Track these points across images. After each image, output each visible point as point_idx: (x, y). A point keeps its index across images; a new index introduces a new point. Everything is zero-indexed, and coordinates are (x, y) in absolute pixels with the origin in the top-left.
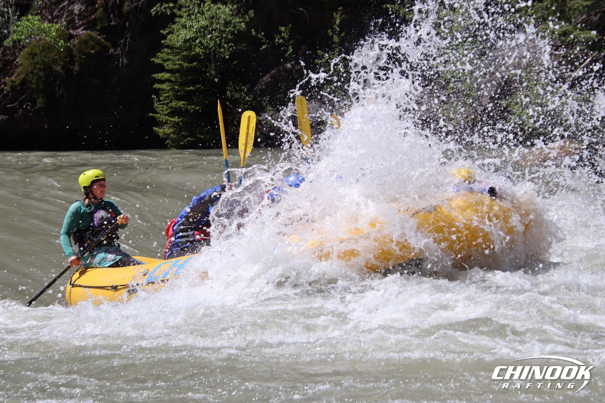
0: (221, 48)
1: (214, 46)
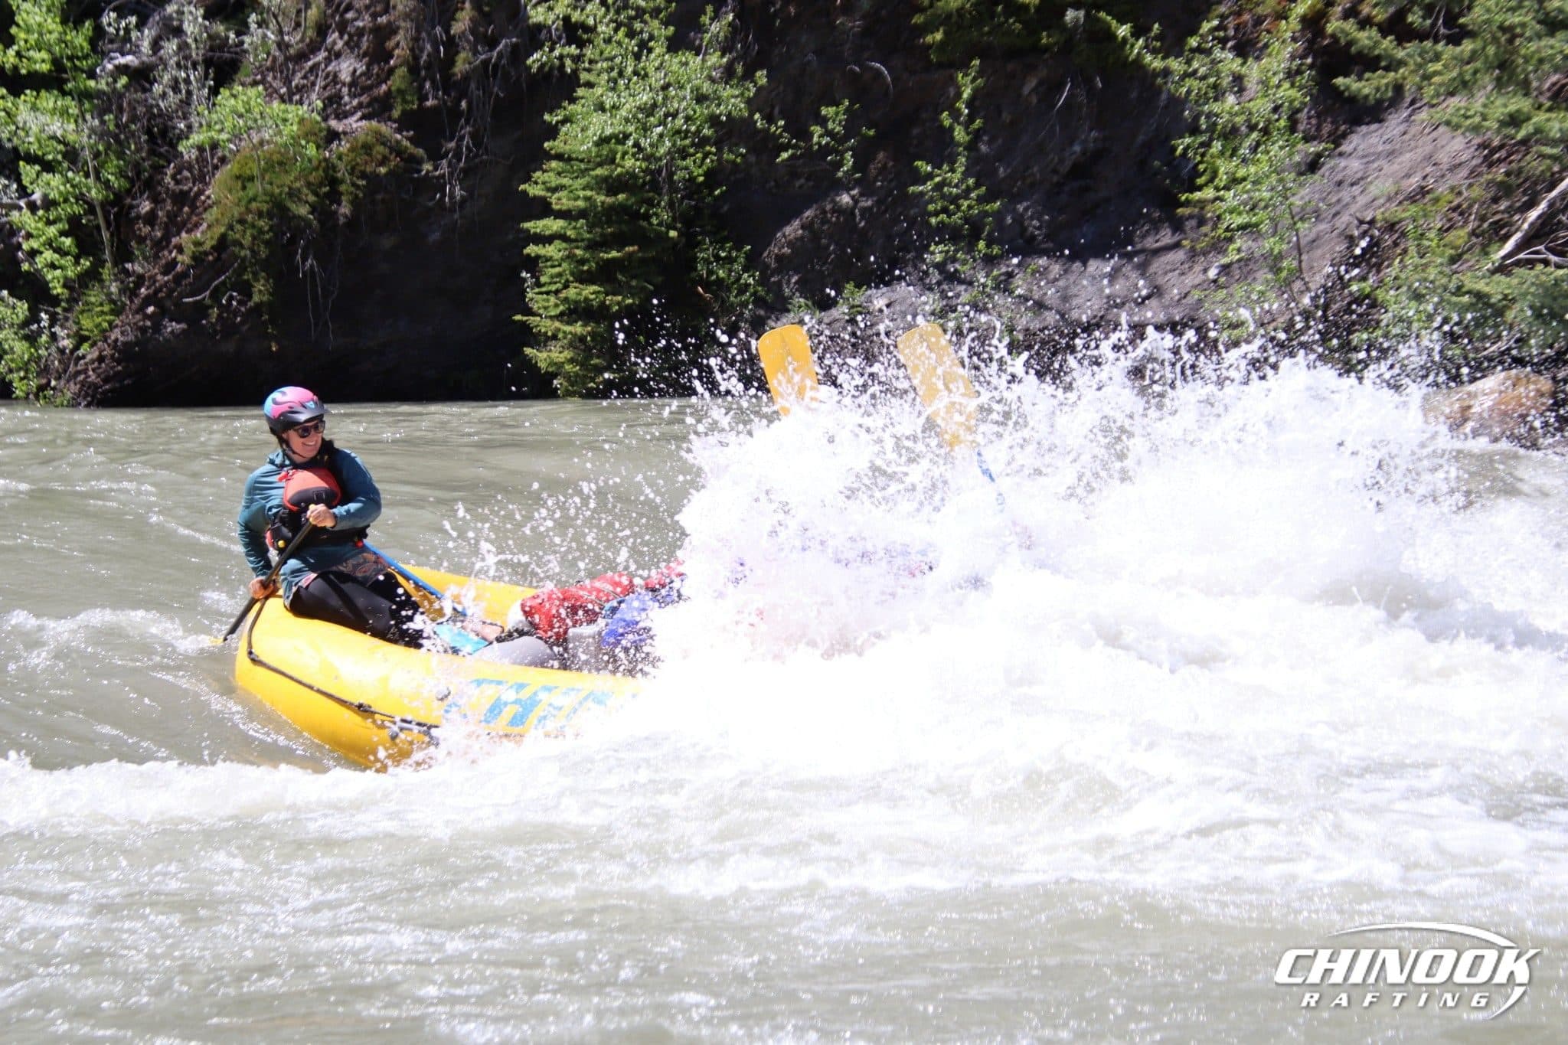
0: (684, 159)
1: (669, 153)
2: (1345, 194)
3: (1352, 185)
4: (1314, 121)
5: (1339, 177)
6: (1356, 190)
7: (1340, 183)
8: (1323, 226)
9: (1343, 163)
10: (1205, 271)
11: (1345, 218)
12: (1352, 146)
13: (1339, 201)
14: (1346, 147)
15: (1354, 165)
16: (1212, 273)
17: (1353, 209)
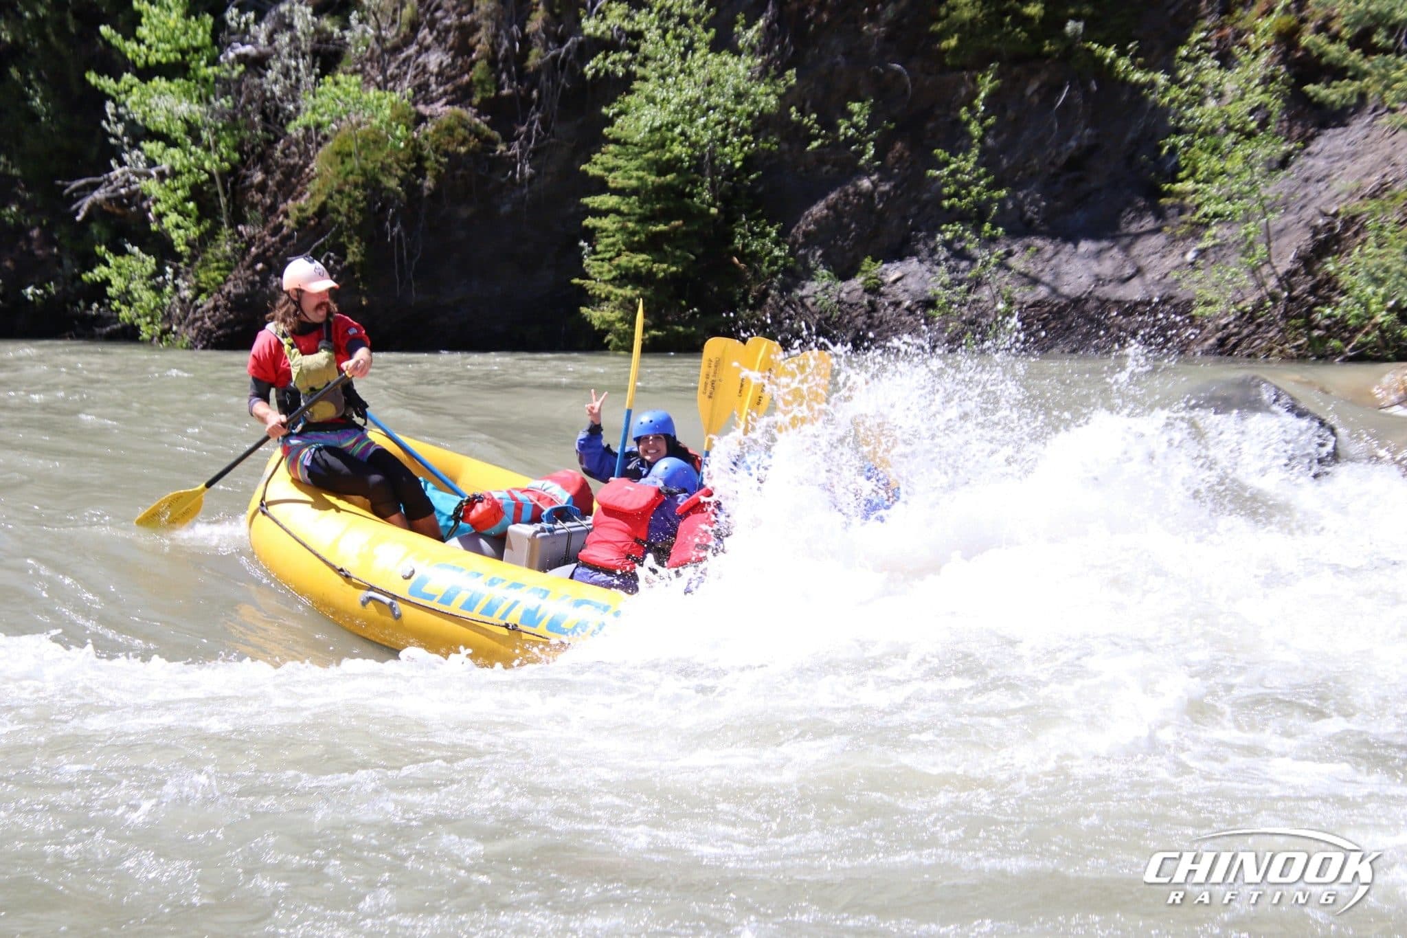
0: (725, 146)
1: (711, 140)
2: (1312, 190)
3: (1318, 181)
4: (1285, 124)
5: (1306, 175)
6: (1322, 186)
7: (1307, 180)
8: (1291, 218)
9: (1310, 162)
10: (1184, 254)
11: (1311, 211)
12: (1319, 147)
13: (1305, 196)
14: (1314, 147)
15: (1320, 164)
16: (1190, 256)
17: (1318, 203)
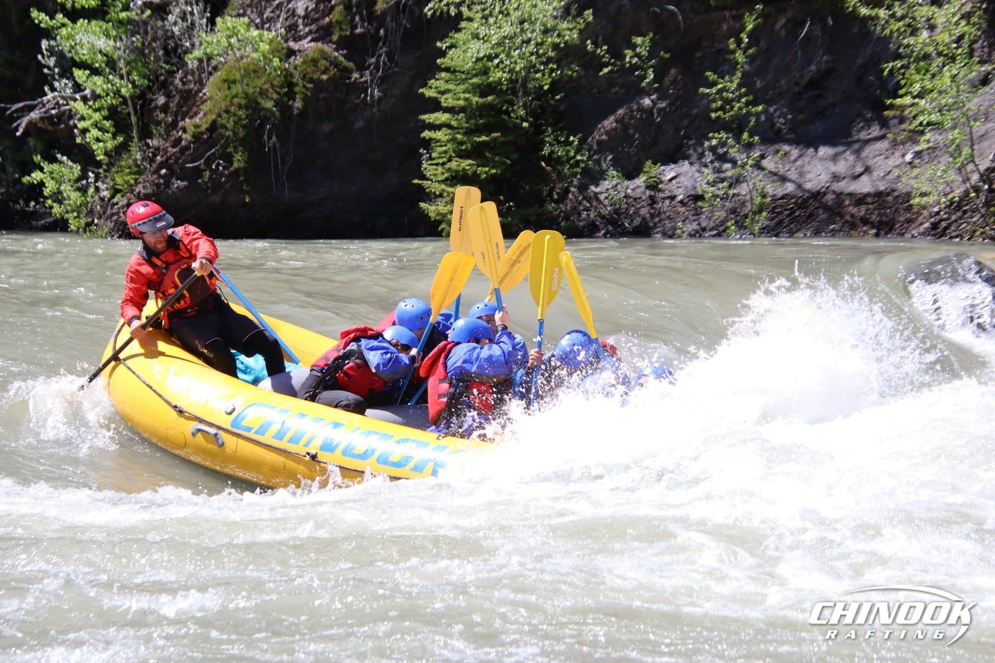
10: (903, 156)
16: (909, 157)
